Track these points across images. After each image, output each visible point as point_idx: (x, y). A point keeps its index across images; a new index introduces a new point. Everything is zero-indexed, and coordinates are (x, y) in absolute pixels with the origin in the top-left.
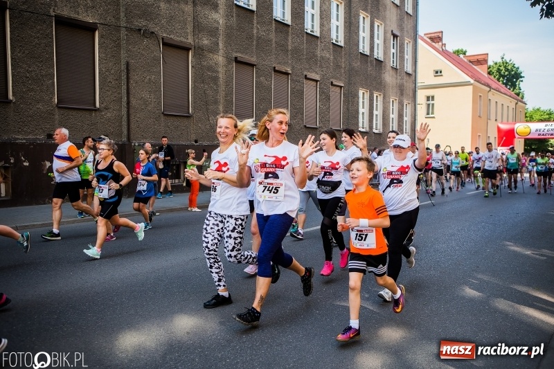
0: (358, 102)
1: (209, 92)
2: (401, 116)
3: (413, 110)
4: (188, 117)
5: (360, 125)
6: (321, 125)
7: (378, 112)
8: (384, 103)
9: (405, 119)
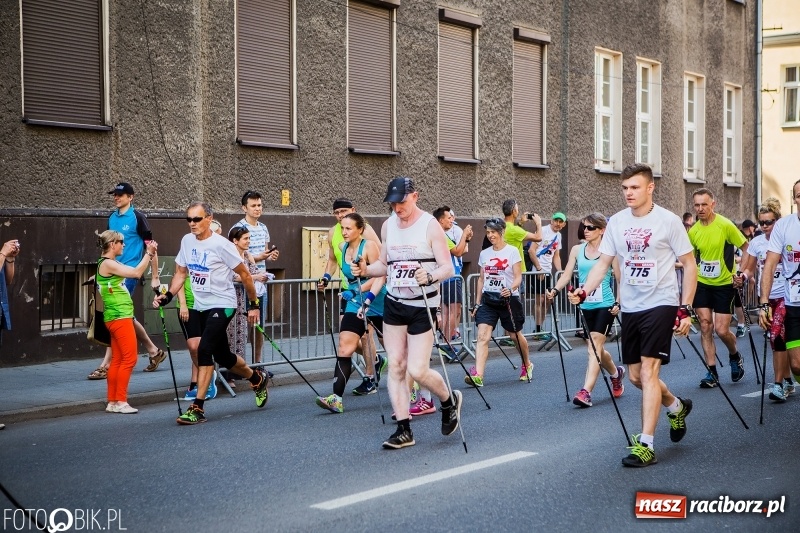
0: (591, 87)
1: (165, 60)
2: (714, 126)
3: (750, 109)
4: (103, 132)
5: (599, 153)
6: (487, 154)
7: (648, 116)
8: (664, 88)
9: (727, 133)
